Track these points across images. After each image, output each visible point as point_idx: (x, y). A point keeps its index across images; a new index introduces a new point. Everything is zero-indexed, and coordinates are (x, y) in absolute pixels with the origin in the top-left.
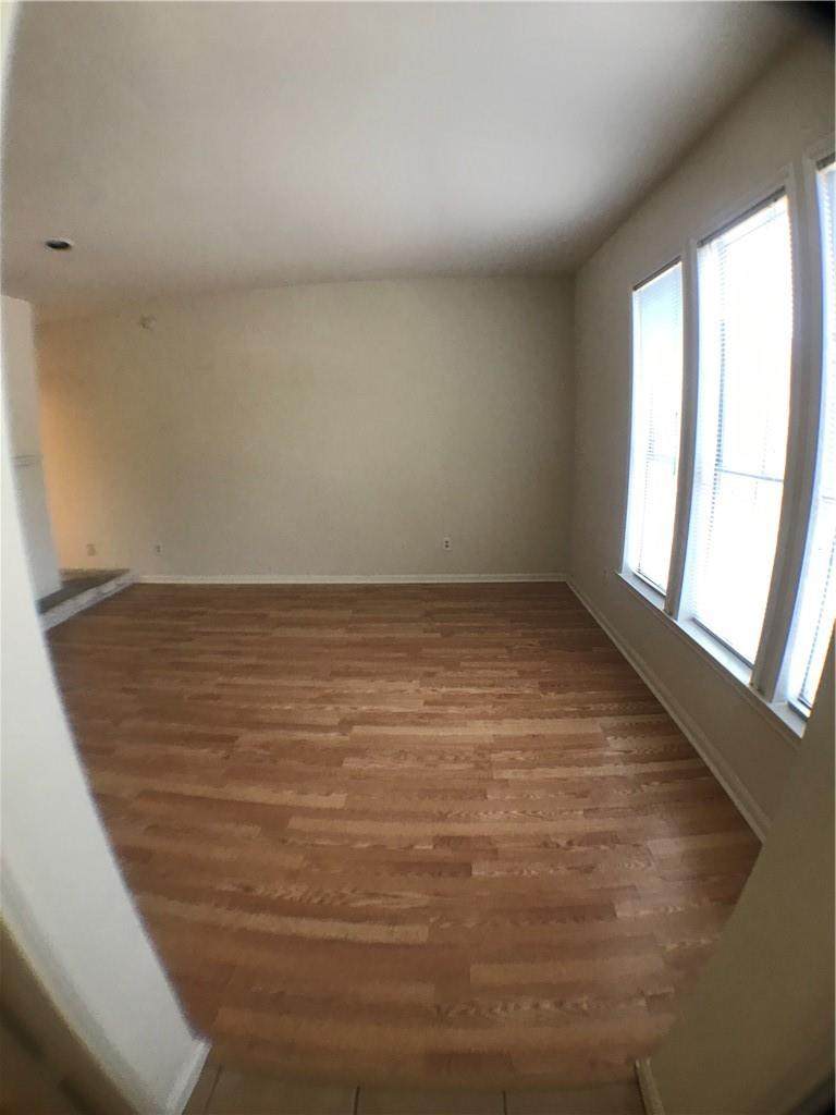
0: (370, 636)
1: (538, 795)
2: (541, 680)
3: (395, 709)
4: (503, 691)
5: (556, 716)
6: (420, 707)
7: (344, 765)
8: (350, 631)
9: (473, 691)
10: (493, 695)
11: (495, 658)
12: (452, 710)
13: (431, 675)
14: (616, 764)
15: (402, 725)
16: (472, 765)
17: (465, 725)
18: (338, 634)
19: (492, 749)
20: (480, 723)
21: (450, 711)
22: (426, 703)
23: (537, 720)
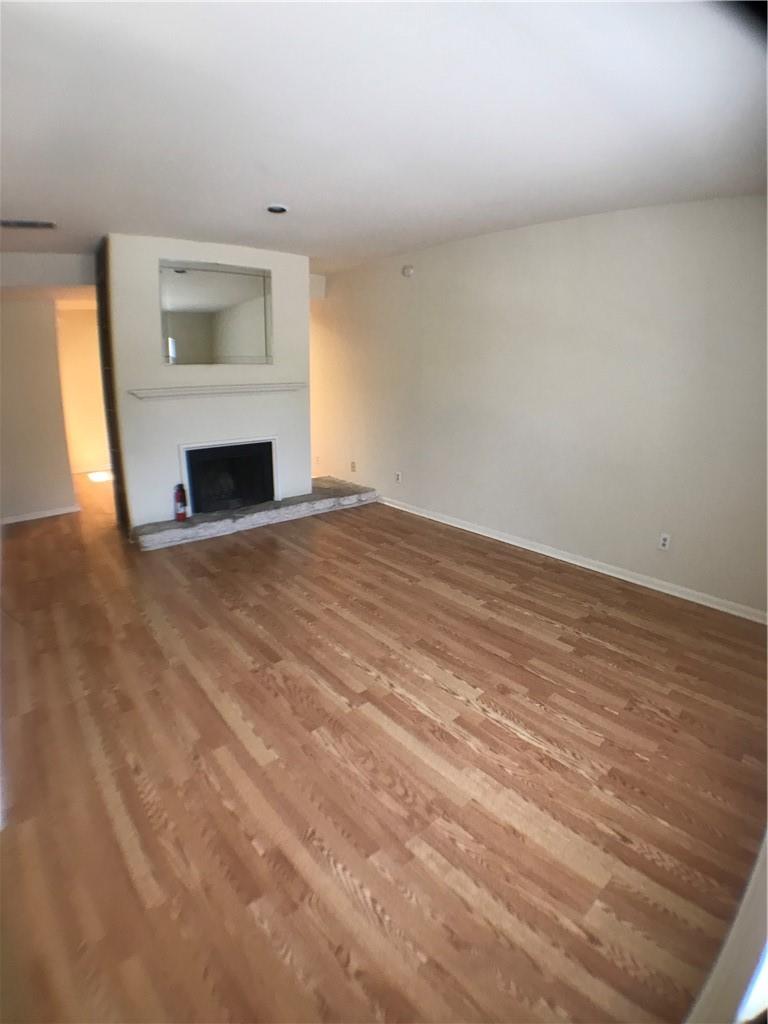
0: (501, 620)
1: (416, 898)
2: (620, 767)
3: (423, 708)
4: (555, 753)
5: (574, 825)
6: (445, 719)
7: (314, 732)
8: (489, 606)
9: (525, 735)
10: (537, 751)
11: (600, 709)
12: (473, 743)
13: (504, 691)
14: (555, 945)
15: (407, 729)
16: (404, 813)
17: (460, 767)
18: (475, 606)
19: (448, 811)
20: (478, 775)
21: (471, 745)
22: (459, 721)
23: (546, 816)
